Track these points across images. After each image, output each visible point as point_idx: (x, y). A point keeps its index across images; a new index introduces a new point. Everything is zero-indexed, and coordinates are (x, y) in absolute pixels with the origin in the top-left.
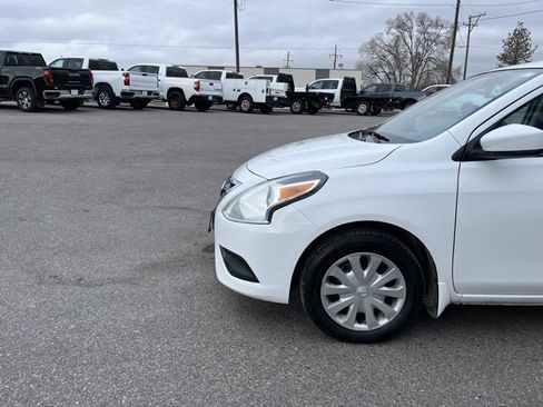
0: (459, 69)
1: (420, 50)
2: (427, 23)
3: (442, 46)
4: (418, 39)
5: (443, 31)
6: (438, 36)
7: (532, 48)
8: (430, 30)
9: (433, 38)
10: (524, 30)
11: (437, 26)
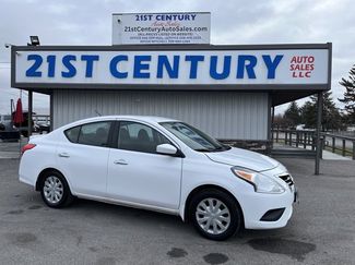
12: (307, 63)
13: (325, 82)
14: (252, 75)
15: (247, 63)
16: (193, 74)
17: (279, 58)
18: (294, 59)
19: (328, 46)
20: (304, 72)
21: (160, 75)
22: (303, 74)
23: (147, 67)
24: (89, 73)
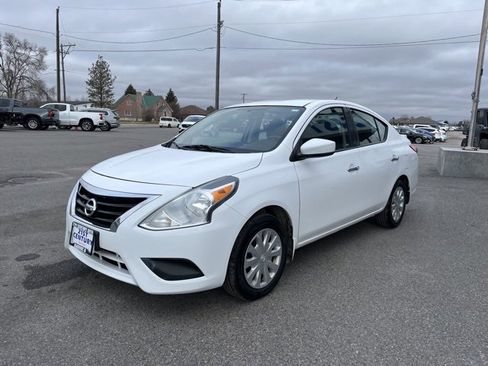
0: (53, 89)
1: (12, 68)
2: (15, 44)
3: (33, 67)
4: (8, 58)
5: (32, 54)
6: (29, 57)
7: (113, 77)
8: (19, 51)
9: (23, 58)
10: (104, 63)
11: (25, 48)
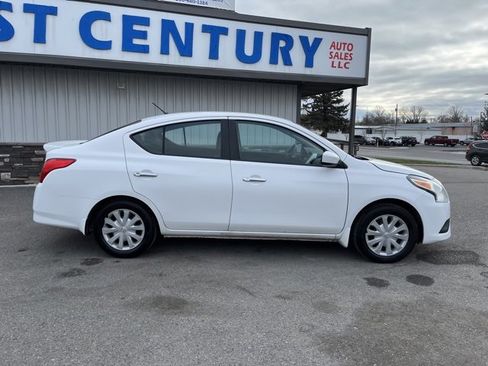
12: (346, 51)
13: (363, 76)
14: (288, 62)
15: (282, 44)
16: (214, 54)
17: (318, 41)
18: (333, 45)
19: (367, 33)
20: (343, 62)
21: (165, 50)
22: (342, 65)
23: (144, 35)
24: (40, 36)
